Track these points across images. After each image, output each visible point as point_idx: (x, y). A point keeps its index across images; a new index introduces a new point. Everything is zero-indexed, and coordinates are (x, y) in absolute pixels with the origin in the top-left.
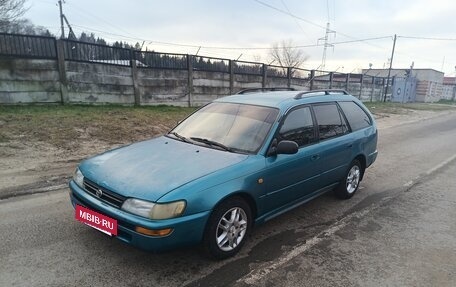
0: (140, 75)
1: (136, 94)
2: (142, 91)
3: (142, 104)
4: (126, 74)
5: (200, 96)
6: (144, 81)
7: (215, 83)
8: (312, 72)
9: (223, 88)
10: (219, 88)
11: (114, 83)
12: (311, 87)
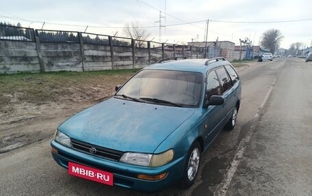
0: (43, 48)
1: (41, 63)
2: (46, 61)
3: (46, 71)
4: (31, 47)
5: (91, 63)
6: (47, 53)
7: (100, 53)
8: (163, 44)
9: (107, 56)
10: (104, 57)
11: (23, 55)
12: (163, 55)
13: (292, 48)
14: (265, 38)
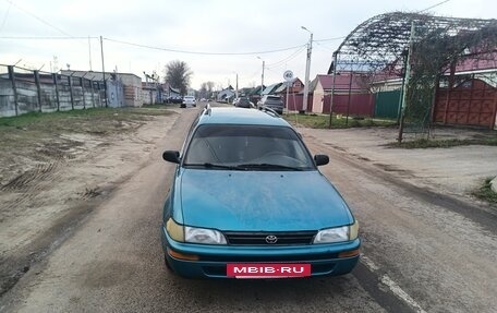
8: (35, 72)
12: (38, 92)
13: (204, 89)
14: (169, 73)
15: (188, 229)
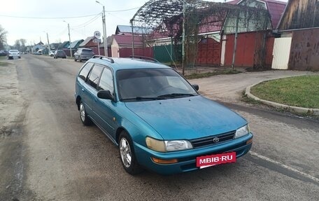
15: (166, 142)
